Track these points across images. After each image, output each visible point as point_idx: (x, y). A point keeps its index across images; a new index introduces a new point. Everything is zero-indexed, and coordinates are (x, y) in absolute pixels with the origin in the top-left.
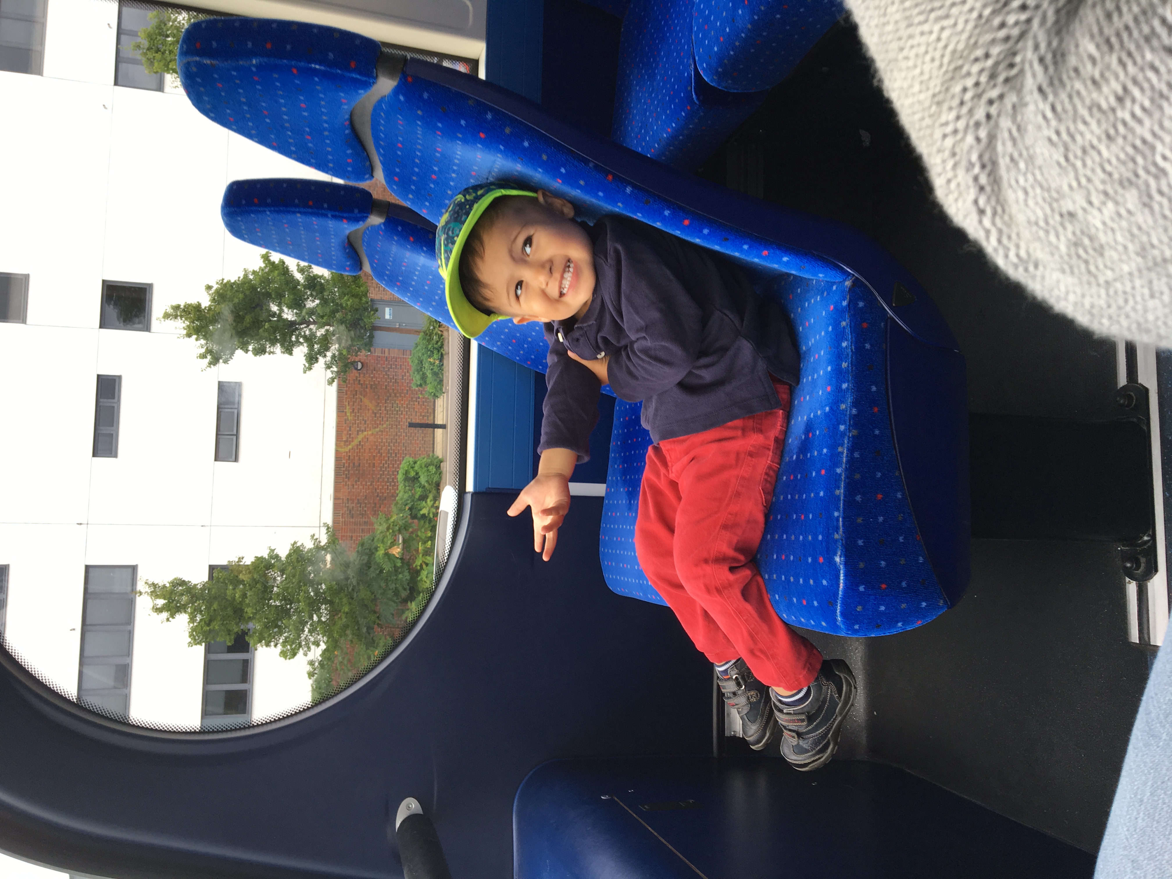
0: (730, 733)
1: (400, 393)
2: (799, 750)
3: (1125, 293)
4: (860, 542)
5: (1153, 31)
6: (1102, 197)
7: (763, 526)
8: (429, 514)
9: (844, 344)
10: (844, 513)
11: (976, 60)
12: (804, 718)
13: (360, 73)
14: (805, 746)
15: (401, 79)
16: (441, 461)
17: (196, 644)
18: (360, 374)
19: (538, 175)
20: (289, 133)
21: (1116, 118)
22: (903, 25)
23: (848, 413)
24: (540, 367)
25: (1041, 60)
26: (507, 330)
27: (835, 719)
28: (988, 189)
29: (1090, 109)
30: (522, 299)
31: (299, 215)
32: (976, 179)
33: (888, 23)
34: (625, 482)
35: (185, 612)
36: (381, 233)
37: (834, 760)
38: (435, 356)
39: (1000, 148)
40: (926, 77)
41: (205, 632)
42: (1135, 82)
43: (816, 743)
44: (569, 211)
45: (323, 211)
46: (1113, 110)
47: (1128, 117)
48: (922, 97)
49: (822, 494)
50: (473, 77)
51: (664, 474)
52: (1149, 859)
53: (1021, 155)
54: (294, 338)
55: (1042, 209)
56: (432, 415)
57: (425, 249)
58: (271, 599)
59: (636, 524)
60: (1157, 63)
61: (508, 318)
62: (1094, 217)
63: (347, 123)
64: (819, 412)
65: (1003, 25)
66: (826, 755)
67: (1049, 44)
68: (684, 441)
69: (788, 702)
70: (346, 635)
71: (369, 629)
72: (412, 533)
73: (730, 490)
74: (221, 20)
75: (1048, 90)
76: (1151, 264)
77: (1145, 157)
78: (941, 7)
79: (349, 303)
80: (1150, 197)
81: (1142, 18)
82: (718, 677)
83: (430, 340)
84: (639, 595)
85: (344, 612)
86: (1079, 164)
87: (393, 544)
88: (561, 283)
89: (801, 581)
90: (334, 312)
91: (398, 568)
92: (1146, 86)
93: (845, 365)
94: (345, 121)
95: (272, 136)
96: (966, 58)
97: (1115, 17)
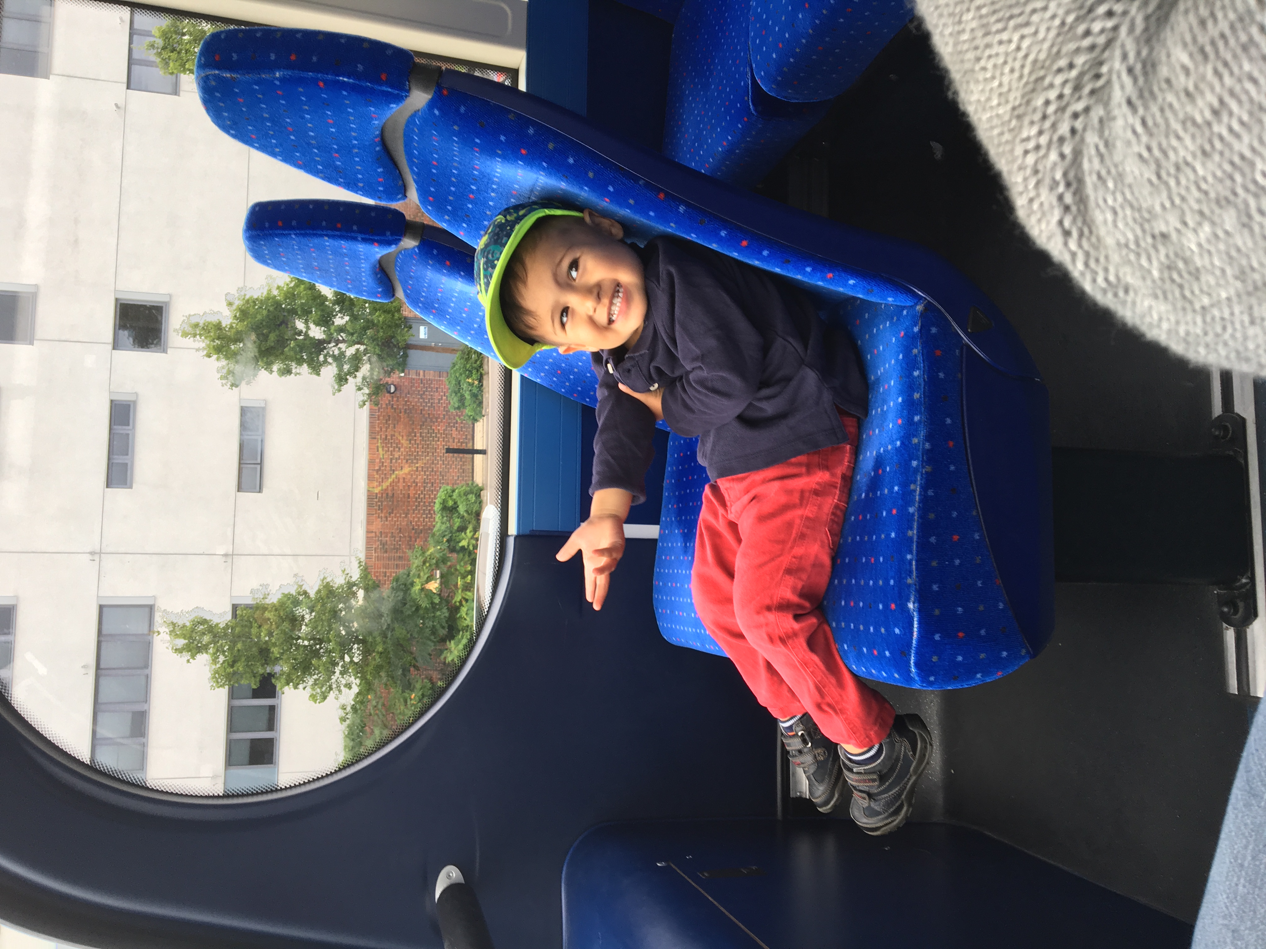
0: (796, 793)
1: (437, 419)
2: (870, 813)
3: (1223, 319)
4: (935, 587)
5: (1251, 40)
6: (1198, 218)
7: (830, 569)
8: (468, 546)
9: (916, 373)
10: (917, 556)
11: (1060, 70)
12: (875, 777)
13: (392, 87)
14: (877, 808)
15: (435, 92)
16: (481, 489)
17: (218, 687)
18: (393, 397)
19: (584, 193)
20: (316, 151)
21: (1212, 133)
22: (979, 34)
23: (921, 448)
24: (588, 400)
25: (1130, 70)
26: (551, 360)
27: (909, 779)
28: (1074, 209)
29: (1184, 123)
30: (567, 327)
31: (326, 238)
32: (1060, 198)
33: (963, 31)
34: (680, 523)
35: (207, 652)
36: (415, 256)
37: (908, 823)
38: (474, 376)
39: (1086, 165)
40: (1005, 89)
41: (229, 674)
42: (1232, 93)
43: (889, 804)
44: (618, 231)
45: (353, 234)
46: (1209, 124)
47: (1225, 133)
48: (1001, 111)
49: (893, 535)
50: (514, 88)
51: (723, 515)
52: (1250, 929)
53: (1109, 172)
54: (321, 358)
55: (1133, 230)
56: (471, 442)
57: (462, 273)
58: (299, 638)
59: (693, 569)
60: (1256, 74)
61: (552, 347)
62: (1189, 239)
63: (378, 139)
64: (890, 447)
65: (1087, 33)
66: (900, 818)
67: (1138, 53)
68: (743, 479)
69: (859, 760)
70: (380, 676)
71: (405, 671)
72: (450, 567)
73: (794, 532)
74: (242, 30)
75: (1138, 103)
77: (1243, 175)
78: (1021, 14)
79: (381, 319)
80: (1250, 216)
81: (1238, 26)
82: (782, 734)
83: (468, 359)
84: (697, 645)
85: (378, 652)
86: (1172, 183)
87: (430, 579)
88: (610, 309)
89: (872, 629)
90: (365, 329)
91: (436, 604)
92: (1244, 98)
93: (916, 396)
94: (376, 137)
95: (298, 154)
96: (1049, 68)
97: (1210, 24)
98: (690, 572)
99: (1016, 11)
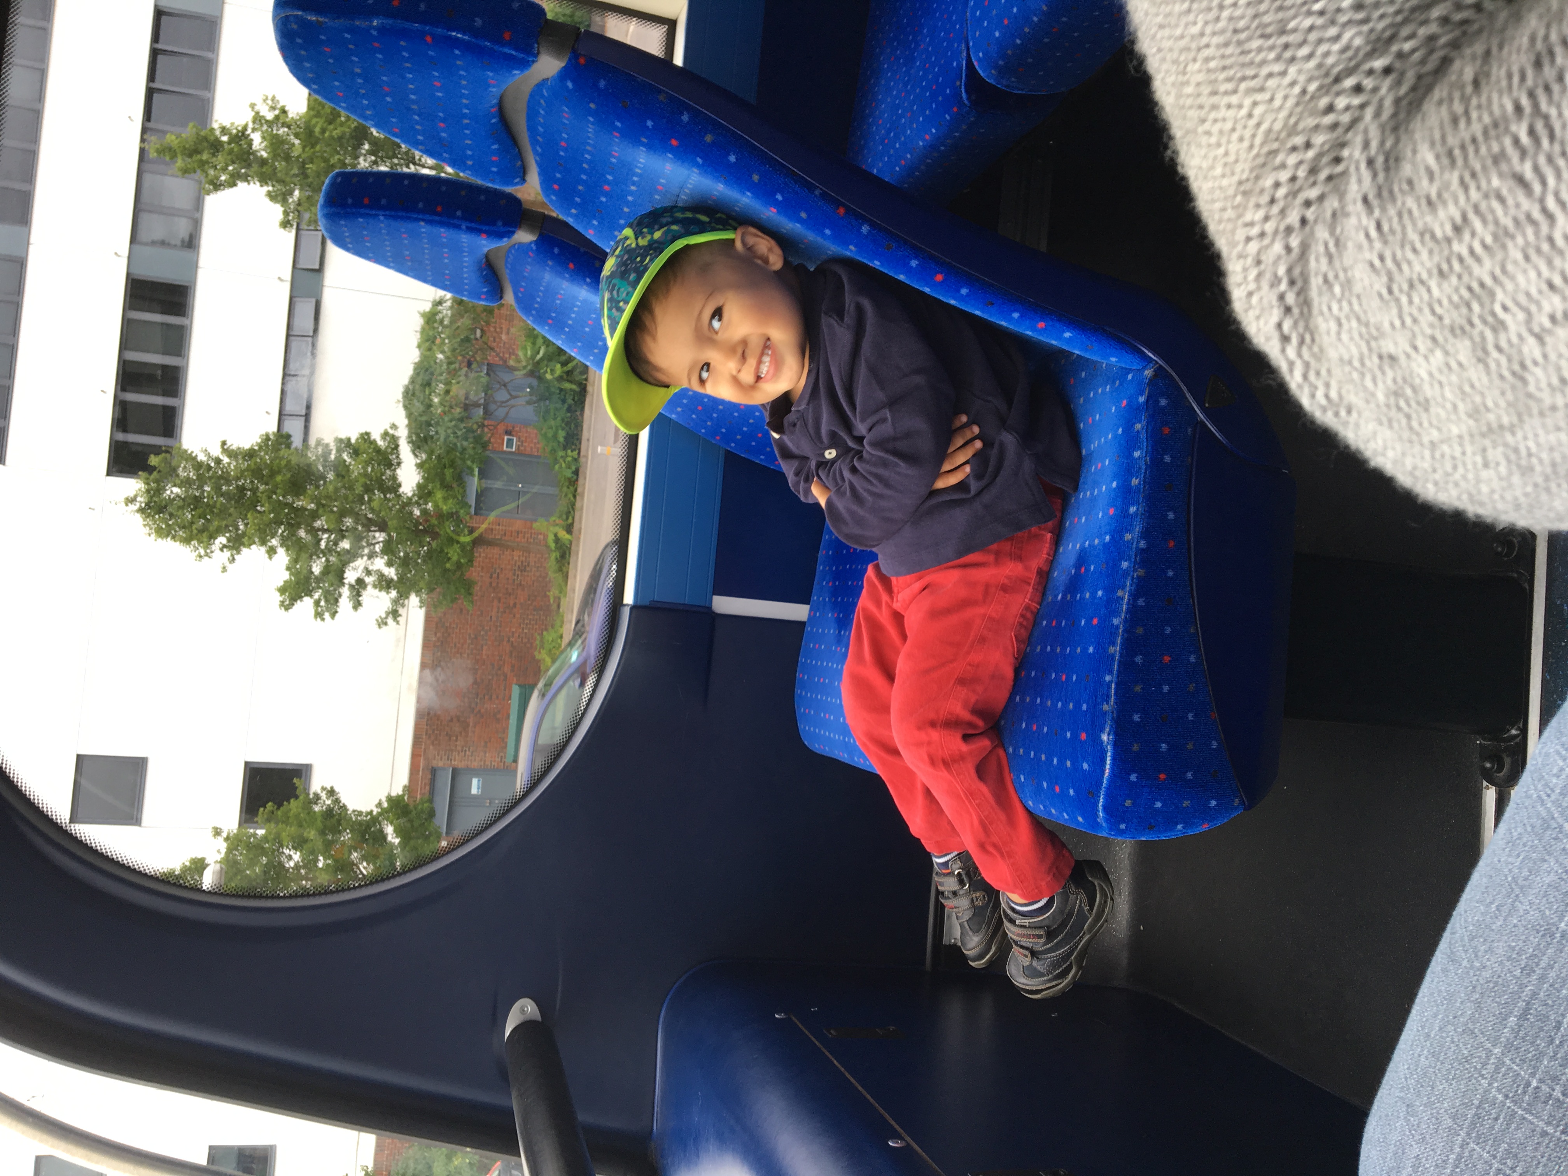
2: (1031, 972)
3: (1453, 458)
4: (1136, 718)
6: (1429, 343)
7: (1012, 683)
9: (1137, 454)
10: (1118, 677)
11: (1294, 149)
12: (1041, 933)
13: (516, 50)
14: (1040, 968)
15: (570, 60)
19: (745, 200)
20: (416, 117)
21: (1451, 251)
22: (1206, 90)
23: (1134, 546)
24: (733, 444)
25: (1370, 162)
27: (1082, 937)
28: (1296, 311)
29: (1422, 235)
31: (422, 223)
32: (1282, 297)
33: (1187, 83)
34: (835, 605)
36: (531, 254)
39: (1313, 263)
40: (1231, 158)
43: (1054, 965)
44: (777, 260)
45: (455, 221)
46: (1449, 241)
47: (1465, 252)
48: (1225, 182)
49: (1091, 650)
50: (668, 62)
51: (887, 603)
53: (1336, 277)
55: (1358, 346)
57: (587, 280)
59: (846, 664)
62: (1419, 366)
63: (494, 110)
64: (1096, 541)
65: (1330, 109)
67: (1382, 143)
73: (973, 633)
75: (1375, 202)
76: (1484, 429)
77: (1482, 305)
78: (1255, 77)
82: (935, 871)
84: (843, 756)
86: (1404, 299)
88: (757, 367)
89: (1055, 761)
93: (1135, 482)
94: (493, 107)
95: (394, 120)
96: (1283, 142)
97: (1462, 124)
98: (842, 667)
99: (1250, 72)
